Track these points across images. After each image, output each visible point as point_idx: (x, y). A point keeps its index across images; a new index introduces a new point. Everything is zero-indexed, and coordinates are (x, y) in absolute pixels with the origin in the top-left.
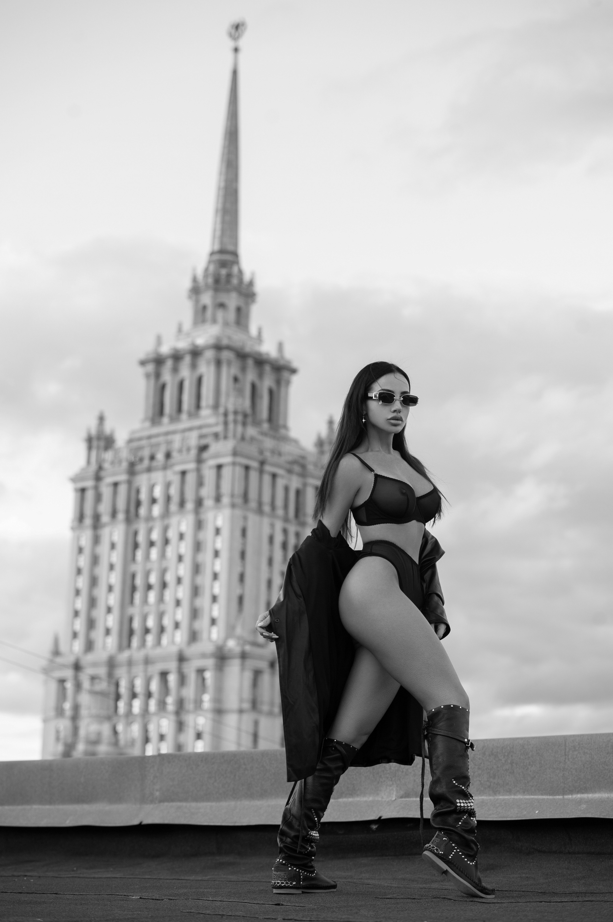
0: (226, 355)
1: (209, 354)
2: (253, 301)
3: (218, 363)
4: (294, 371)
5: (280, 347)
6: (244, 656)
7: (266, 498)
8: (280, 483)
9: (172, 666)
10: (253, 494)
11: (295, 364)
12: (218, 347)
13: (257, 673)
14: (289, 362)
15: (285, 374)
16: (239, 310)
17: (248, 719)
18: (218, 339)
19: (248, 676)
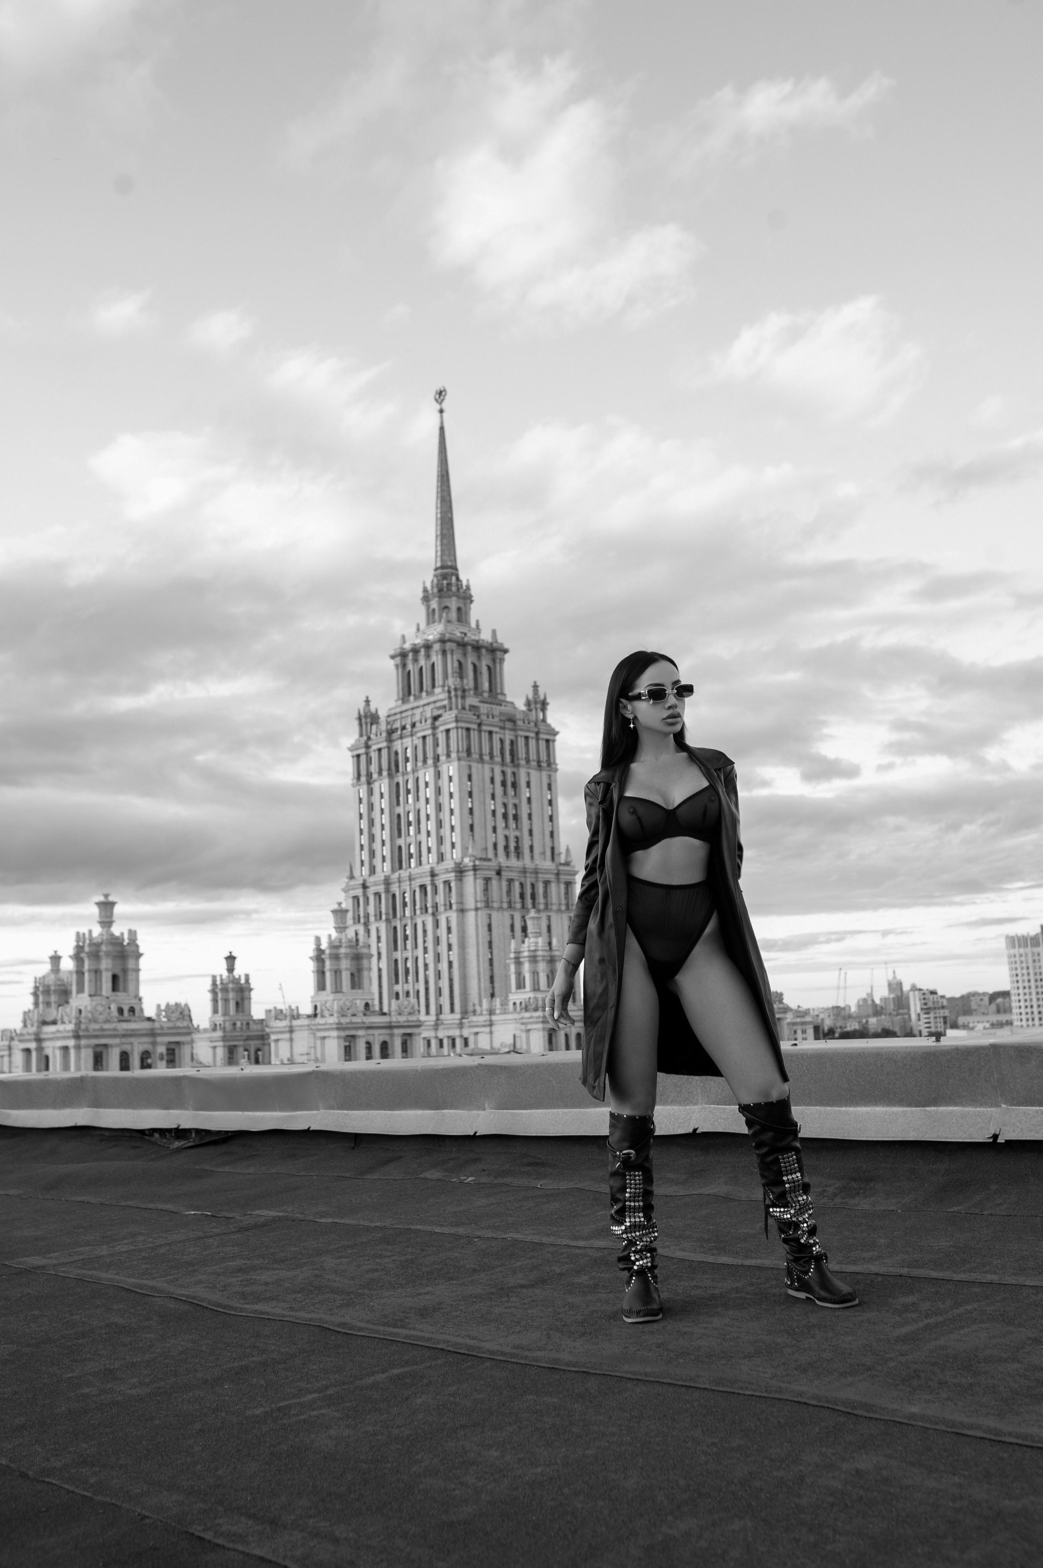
0: (449, 645)
1: (437, 647)
2: (472, 602)
3: (444, 652)
4: (506, 651)
5: (494, 632)
6: (475, 869)
7: (486, 750)
8: (496, 738)
9: (427, 881)
10: (475, 749)
11: (506, 646)
12: (442, 641)
13: (487, 880)
14: (502, 644)
15: (499, 654)
16: (459, 609)
17: (483, 914)
18: (443, 635)
19: (480, 883)
